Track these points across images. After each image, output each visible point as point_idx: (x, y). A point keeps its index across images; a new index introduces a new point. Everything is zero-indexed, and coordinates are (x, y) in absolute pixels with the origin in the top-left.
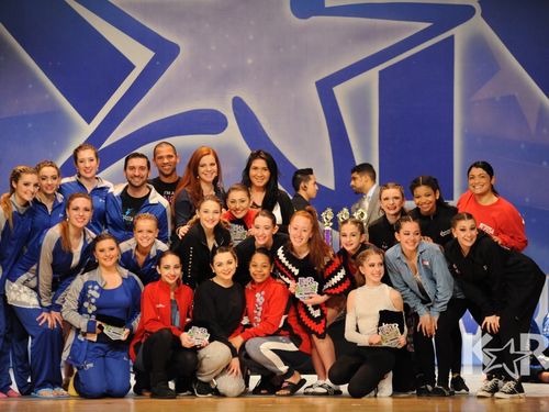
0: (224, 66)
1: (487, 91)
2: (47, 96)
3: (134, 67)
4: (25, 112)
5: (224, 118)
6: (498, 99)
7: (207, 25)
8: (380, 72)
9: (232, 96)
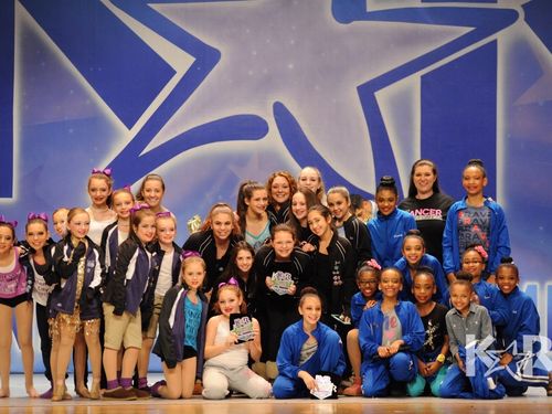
0: (265, 71)
1: (531, 96)
2: (88, 102)
3: (174, 72)
4: (66, 118)
5: (265, 123)
6: (541, 104)
7: (248, 31)
8: (422, 77)
9: (273, 102)
